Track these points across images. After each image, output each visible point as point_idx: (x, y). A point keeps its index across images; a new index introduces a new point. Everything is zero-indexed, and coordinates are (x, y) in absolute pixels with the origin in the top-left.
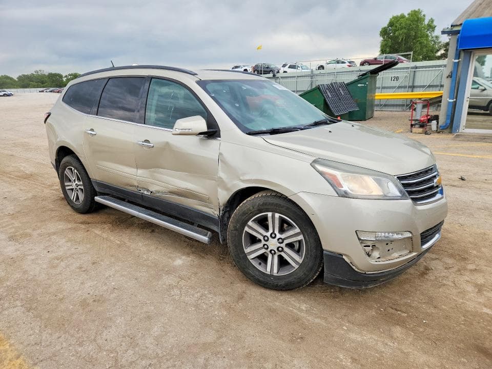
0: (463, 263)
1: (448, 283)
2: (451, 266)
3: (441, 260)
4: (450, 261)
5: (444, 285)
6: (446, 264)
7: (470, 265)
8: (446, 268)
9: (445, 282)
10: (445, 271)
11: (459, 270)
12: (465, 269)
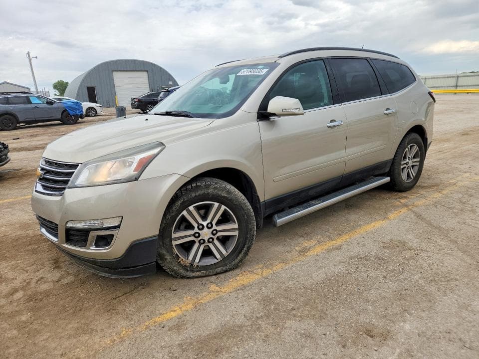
0: (29, 293)
1: (31, 268)
2: (39, 282)
3: (54, 282)
4: (44, 287)
5: (33, 265)
6: (45, 282)
7: (21, 296)
8: (42, 278)
9: (34, 267)
10: (41, 276)
11: (28, 283)
12: (23, 288)
